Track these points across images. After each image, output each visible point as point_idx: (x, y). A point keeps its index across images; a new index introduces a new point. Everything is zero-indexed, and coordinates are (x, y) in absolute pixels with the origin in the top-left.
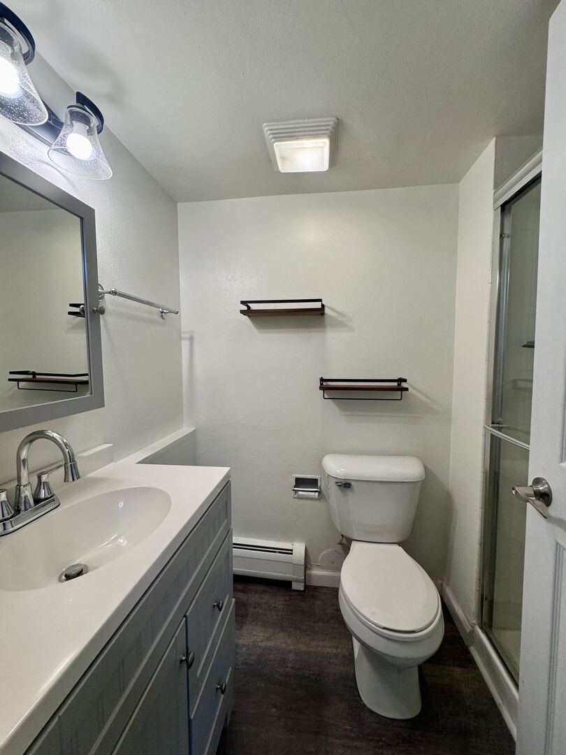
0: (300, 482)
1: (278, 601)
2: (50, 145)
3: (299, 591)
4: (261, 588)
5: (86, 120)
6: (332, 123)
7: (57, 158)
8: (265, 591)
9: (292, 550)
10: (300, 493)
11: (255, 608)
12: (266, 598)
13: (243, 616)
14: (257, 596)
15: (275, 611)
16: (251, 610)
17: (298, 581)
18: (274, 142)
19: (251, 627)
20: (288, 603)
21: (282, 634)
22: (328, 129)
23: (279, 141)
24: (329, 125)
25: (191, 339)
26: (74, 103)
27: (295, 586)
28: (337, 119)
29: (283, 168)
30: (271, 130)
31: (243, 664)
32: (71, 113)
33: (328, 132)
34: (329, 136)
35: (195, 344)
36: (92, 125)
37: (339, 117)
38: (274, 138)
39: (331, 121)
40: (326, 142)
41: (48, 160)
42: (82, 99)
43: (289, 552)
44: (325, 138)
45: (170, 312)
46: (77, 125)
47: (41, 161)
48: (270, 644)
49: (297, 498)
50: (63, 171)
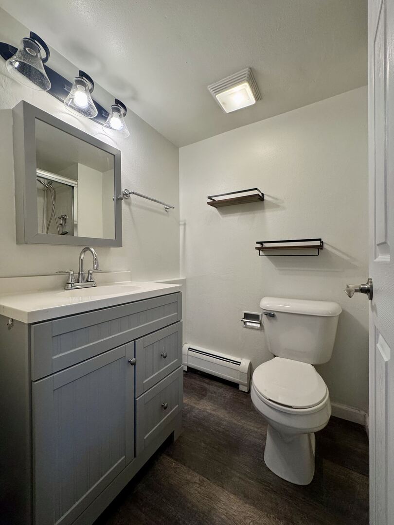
0: (247, 316)
1: (228, 394)
2: (103, 125)
3: (244, 392)
4: (220, 384)
5: (118, 111)
6: (247, 72)
7: (107, 130)
8: (222, 387)
9: (240, 363)
10: (248, 324)
11: (212, 393)
12: (221, 390)
13: (203, 395)
14: (216, 388)
15: (224, 398)
16: (209, 394)
17: (243, 385)
18: (216, 95)
19: (205, 401)
20: (234, 397)
21: (223, 411)
22: (245, 77)
23: (219, 93)
24: (245, 74)
25: (185, 224)
26: (114, 104)
27: (242, 388)
28: (250, 68)
29: (228, 110)
30: (212, 88)
31: (194, 417)
32: (112, 108)
33: (246, 78)
34: (247, 81)
35: (187, 227)
36: (121, 113)
37: (251, 66)
38: (215, 92)
39: (246, 71)
40: (246, 86)
41: (102, 132)
42: (118, 102)
43: (238, 363)
44: (244, 83)
45: (171, 208)
46: (115, 113)
47: (99, 133)
48: (214, 413)
49: (245, 327)
50: (111, 137)
